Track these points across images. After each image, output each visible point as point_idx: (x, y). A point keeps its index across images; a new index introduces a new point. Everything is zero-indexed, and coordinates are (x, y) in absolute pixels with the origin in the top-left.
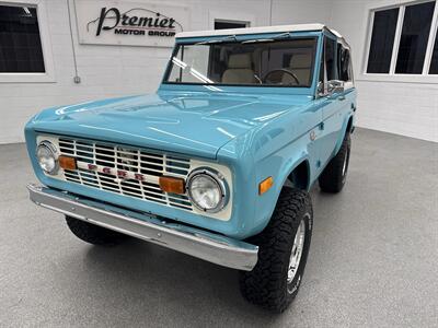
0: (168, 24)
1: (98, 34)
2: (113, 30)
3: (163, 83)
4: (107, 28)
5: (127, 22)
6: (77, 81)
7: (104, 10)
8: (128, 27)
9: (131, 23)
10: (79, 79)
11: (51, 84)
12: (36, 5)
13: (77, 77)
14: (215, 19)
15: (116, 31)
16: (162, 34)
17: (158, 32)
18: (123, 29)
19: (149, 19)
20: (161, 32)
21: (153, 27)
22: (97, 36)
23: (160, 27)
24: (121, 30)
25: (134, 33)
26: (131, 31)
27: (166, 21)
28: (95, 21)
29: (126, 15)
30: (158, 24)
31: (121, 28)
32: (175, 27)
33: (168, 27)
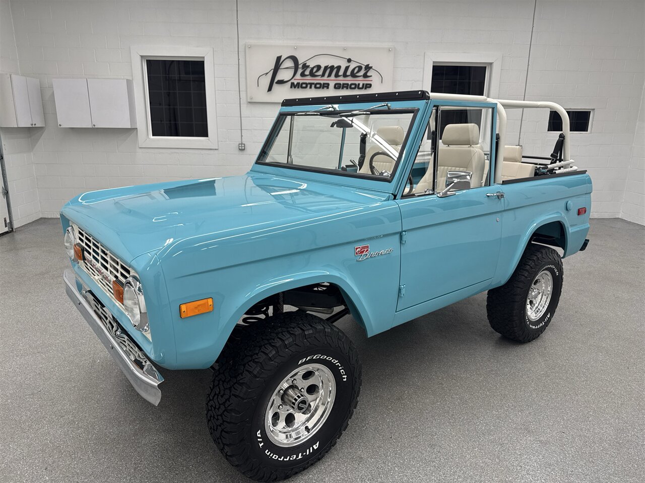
0: (362, 73)
1: (270, 89)
2: (289, 83)
3: (257, 163)
4: (281, 82)
5: (307, 72)
7: (279, 58)
8: (309, 79)
9: (312, 74)
10: (244, 147)
11: (212, 152)
12: (204, 57)
13: (242, 144)
14: (433, 62)
15: (293, 85)
16: (353, 86)
17: (348, 84)
18: (301, 82)
19: (336, 67)
20: (352, 84)
21: (341, 78)
22: (269, 92)
23: (350, 77)
24: (298, 84)
25: (316, 87)
26: (311, 84)
27: (360, 68)
28: (267, 73)
29: (306, 64)
30: (349, 73)
31: (299, 81)
32: (371, 76)
33: (362, 77)
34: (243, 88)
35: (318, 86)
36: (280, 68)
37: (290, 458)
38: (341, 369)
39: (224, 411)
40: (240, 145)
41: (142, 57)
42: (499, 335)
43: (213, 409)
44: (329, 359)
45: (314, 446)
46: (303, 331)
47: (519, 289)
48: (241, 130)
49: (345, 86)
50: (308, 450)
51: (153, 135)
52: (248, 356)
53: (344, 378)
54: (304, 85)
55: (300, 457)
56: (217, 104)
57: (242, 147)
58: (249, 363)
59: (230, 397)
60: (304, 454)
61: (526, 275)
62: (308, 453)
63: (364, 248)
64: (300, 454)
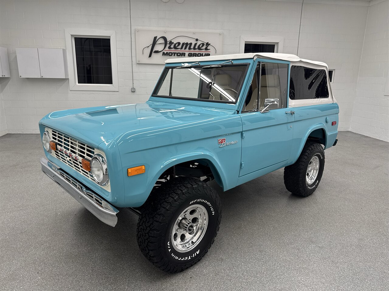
0: (204, 47)
1: (150, 56)
2: (162, 53)
3: (152, 96)
4: (157, 52)
5: (172, 46)
6: (133, 91)
7: (155, 38)
8: (173, 51)
9: (175, 47)
10: (135, 90)
11: (115, 93)
12: (110, 36)
13: (133, 88)
14: (245, 42)
15: (164, 54)
16: (199, 55)
17: (196, 54)
18: (169, 52)
19: (190, 44)
20: (198, 54)
21: (192, 50)
22: (150, 58)
23: (197, 49)
24: (167, 53)
25: (177, 55)
26: (175, 53)
27: (203, 44)
28: (148, 47)
29: (171, 41)
30: (197, 47)
31: (167, 52)
32: (210, 49)
33: (204, 50)
34: (134, 55)
35: (179, 54)
36: (156, 43)
37: (184, 259)
38: (212, 208)
39: (149, 231)
40: (132, 89)
41: (72, 35)
42: (291, 193)
43: (142, 230)
44: (206, 202)
45: (197, 252)
46: (192, 185)
47: (302, 166)
48: (133, 80)
49: (195, 54)
50: (194, 255)
51: (78, 83)
52: (163, 199)
53: (213, 213)
54: (170, 54)
55: (190, 258)
56: (118, 65)
57: (133, 90)
58: (164, 203)
59: (153, 222)
60: (192, 256)
61: (306, 158)
62: (194, 256)
63: (223, 140)
64: (190, 257)
